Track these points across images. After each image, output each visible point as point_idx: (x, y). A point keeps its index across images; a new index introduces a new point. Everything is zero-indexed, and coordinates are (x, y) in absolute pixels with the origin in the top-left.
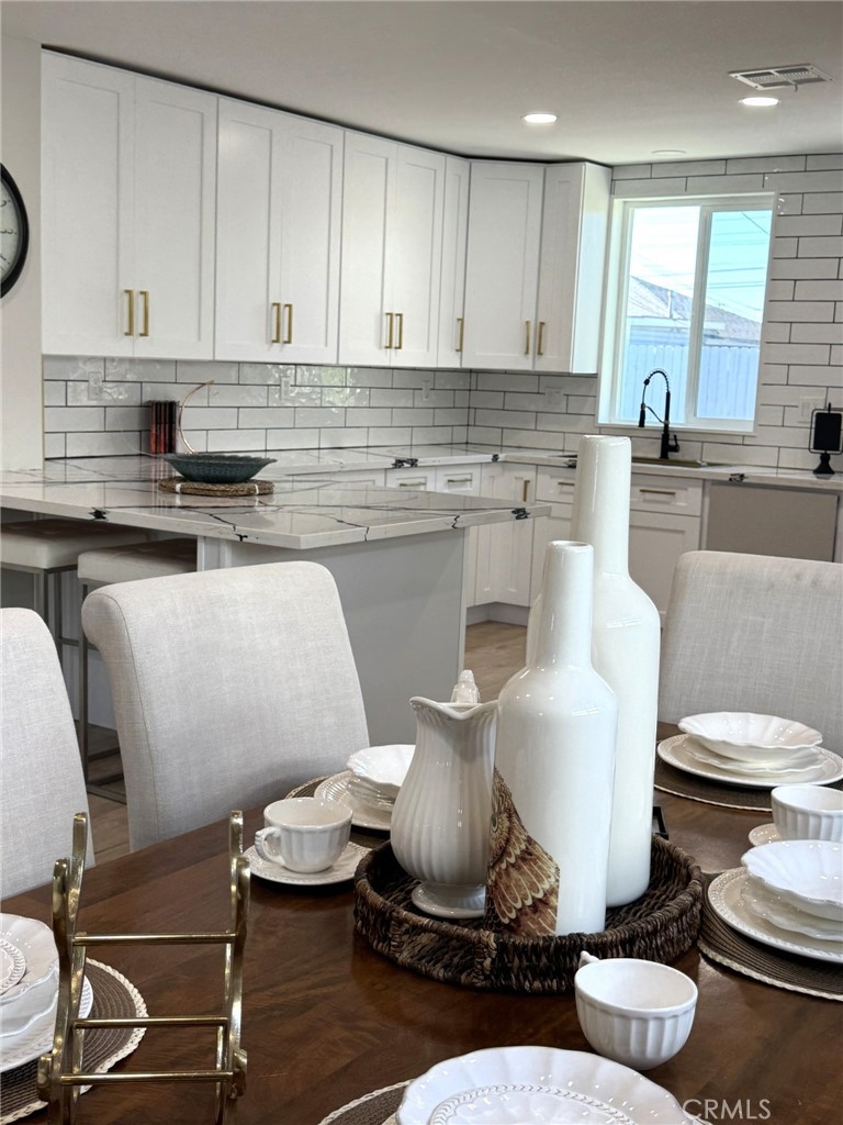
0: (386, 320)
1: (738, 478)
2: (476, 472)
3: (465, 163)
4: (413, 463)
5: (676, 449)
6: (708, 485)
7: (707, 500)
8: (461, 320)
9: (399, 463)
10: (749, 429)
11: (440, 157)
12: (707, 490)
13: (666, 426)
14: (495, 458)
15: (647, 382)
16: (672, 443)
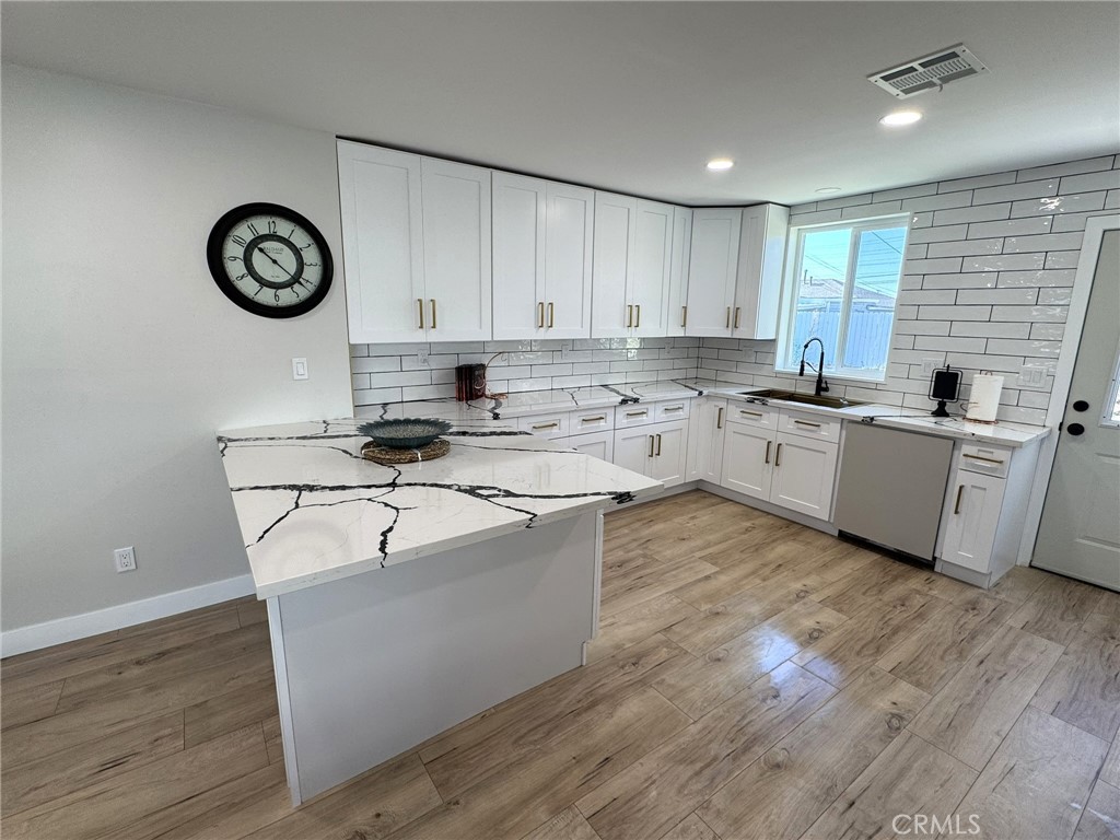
0: (628, 309)
1: (868, 420)
2: (687, 403)
3: (689, 210)
4: (636, 401)
5: (827, 389)
6: (845, 422)
7: (844, 432)
8: (685, 308)
9: (624, 402)
10: (881, 378)
11: (671, 207)
12: (844, 426)
13: (820, 375)
14: (701, 393)
15: (806, 346)
16: (824, 385)
